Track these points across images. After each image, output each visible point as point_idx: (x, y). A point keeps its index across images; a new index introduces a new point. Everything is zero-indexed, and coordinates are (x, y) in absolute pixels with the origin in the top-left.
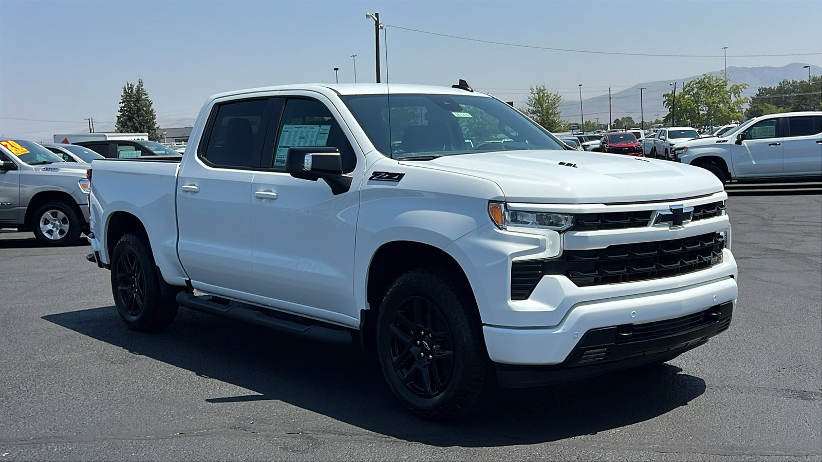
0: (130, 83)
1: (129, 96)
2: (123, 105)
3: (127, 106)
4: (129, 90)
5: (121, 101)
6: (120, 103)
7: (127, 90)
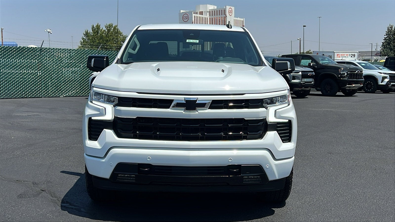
0: (391, 25)
1: (390, 32)
2: (386, 36)
3: (388, 37)
4: (390, 28)
5: (385, 34)
6: (385, 35)
7: (389, 28)
